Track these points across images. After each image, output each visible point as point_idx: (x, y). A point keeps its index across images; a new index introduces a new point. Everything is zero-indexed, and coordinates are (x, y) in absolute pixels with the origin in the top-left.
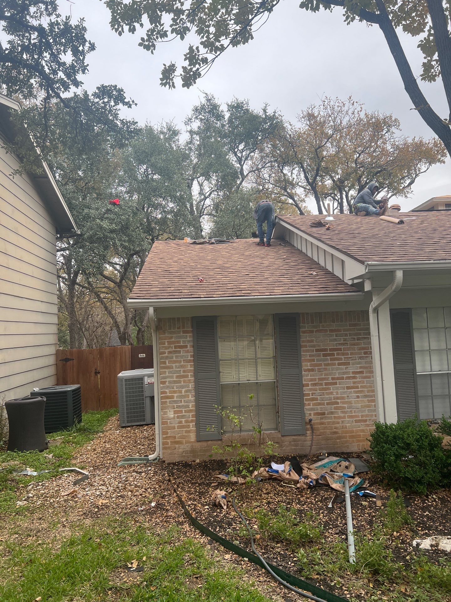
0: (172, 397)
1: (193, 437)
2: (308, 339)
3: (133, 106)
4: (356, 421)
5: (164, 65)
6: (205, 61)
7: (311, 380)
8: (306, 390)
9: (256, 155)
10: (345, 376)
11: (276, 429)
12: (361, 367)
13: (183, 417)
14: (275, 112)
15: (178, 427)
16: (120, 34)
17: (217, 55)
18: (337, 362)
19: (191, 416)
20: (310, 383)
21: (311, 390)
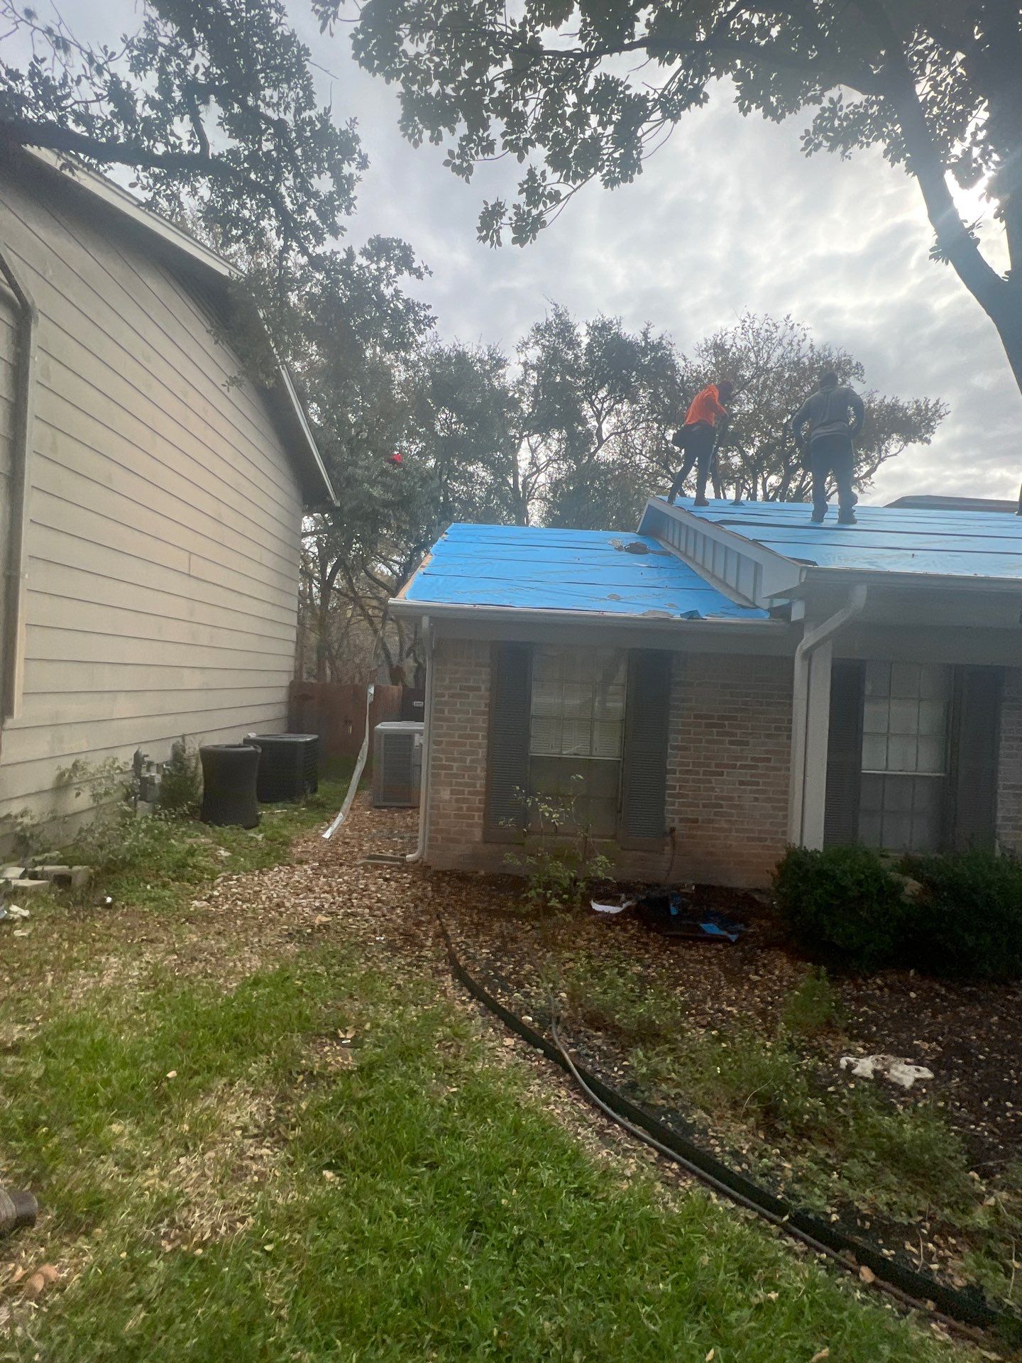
0: (451, 768)
1: (477, 834)
2: (683, 696)
3: (426, 276)
4: (749, 839)
5: (486, 203)
6: (555, 197)
7: (682, 764)
8: (670, 780)
9: (625, 407)
10: (739, 763)
11: (613, 837)
12: (767, 752)
13: (465, 801)
14: (661, 338)
15: (457, 816)
16: (416, 144)
17: (575, 187)
18: (727, 739)
19: (477, 801)
20: (678, 769)
21: (678, 780)
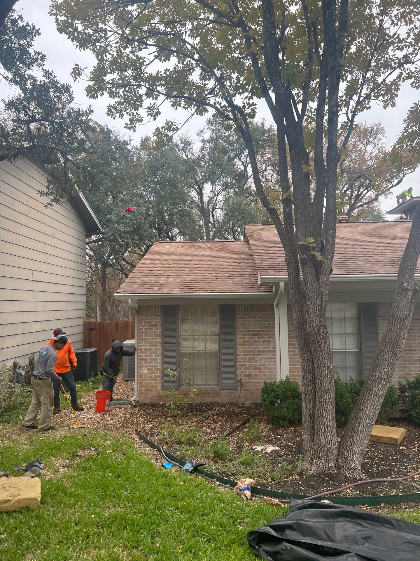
1: (159, 387)
2: (242, 323)
8: (239, 359)
11: (218, 385)
13: (153, 373)
15: (150, 380)
17: (174, 133)
19: (158, 373)
20: (242, 354)
21: (242, 358)
